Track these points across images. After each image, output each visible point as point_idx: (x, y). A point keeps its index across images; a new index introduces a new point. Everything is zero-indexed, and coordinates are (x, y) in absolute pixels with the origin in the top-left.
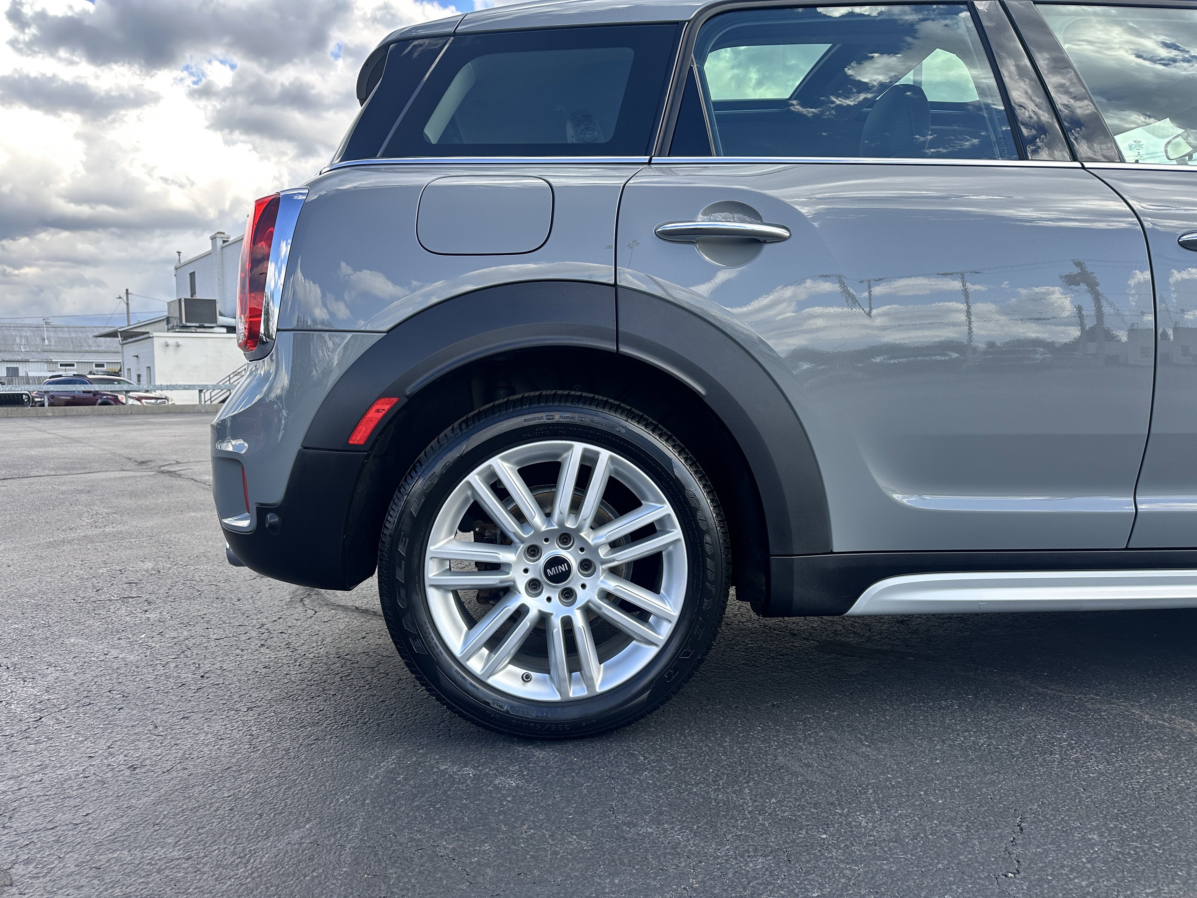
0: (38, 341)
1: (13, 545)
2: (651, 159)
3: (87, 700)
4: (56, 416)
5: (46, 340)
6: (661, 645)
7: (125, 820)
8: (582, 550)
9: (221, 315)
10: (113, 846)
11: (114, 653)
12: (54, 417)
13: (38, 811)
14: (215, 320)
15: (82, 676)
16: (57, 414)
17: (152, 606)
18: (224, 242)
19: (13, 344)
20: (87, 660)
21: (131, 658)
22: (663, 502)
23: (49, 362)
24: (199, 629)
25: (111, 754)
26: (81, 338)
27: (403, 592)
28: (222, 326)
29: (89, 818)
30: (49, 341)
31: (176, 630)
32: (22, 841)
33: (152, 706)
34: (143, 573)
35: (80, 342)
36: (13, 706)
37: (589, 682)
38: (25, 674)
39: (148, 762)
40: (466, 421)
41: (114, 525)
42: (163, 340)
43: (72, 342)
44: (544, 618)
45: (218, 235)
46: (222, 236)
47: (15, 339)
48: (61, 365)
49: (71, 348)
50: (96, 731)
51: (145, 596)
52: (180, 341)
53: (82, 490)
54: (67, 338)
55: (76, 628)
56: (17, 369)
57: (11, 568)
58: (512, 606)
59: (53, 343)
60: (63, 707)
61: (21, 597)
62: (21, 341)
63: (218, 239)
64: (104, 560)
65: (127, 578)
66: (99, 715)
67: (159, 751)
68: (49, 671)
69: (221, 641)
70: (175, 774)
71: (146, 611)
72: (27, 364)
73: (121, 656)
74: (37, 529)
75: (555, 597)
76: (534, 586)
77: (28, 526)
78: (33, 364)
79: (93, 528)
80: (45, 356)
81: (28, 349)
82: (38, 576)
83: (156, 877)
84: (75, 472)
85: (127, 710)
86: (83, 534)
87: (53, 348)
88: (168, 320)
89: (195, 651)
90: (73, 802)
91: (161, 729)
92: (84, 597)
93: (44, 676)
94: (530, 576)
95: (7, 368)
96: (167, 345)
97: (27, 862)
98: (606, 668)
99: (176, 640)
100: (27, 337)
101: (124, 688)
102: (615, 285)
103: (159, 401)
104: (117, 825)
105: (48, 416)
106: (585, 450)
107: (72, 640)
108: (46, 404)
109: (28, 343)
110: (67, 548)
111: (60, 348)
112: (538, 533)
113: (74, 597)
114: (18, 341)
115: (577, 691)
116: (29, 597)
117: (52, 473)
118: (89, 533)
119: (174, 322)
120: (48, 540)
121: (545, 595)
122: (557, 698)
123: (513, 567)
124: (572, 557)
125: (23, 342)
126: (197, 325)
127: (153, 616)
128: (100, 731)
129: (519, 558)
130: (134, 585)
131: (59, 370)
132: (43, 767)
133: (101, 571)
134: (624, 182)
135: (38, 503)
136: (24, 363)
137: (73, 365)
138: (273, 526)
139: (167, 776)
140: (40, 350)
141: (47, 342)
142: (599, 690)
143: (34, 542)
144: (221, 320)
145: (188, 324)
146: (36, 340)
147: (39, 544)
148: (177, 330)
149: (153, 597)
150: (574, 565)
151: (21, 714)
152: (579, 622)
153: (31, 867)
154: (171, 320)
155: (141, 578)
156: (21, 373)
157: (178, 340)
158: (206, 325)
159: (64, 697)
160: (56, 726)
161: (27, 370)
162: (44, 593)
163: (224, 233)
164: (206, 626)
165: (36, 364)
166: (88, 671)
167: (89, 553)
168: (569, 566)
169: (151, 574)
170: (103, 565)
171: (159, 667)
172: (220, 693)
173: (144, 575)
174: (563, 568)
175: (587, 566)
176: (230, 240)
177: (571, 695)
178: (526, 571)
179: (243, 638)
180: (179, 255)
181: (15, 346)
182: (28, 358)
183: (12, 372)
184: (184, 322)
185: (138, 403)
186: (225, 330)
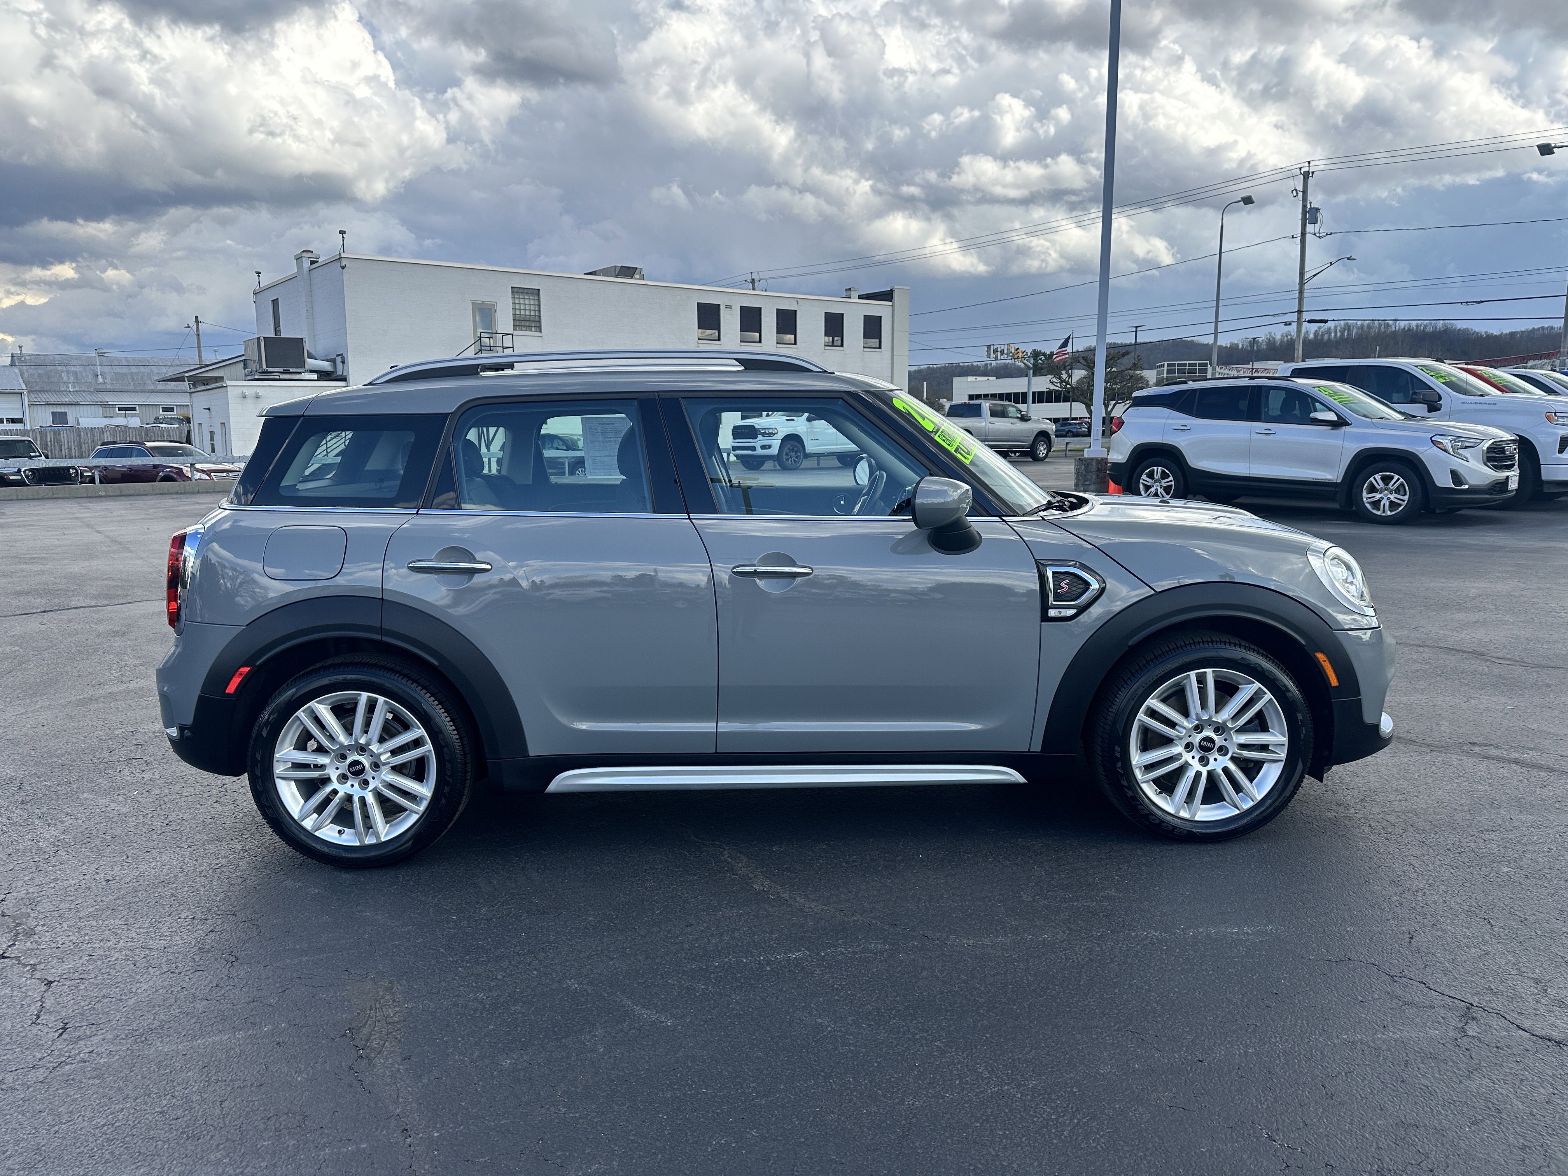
0: (90, 378)
1: (48, 703)
2: (418, 511)
3: (88, 840)
4: (110, 496)
5: (100, 377)
6: (421, 813)
7: (97, 907)
8: (372, 756)
9: (310, 356)
10: (88, 919)
11: (113, 806)
12: (108, 497)
13: (51, 902)
14: (303, 365)
15: (88, 823)
16: (111, 494)
17: (150, 767)
18: (312, 263)
19: (59, 382)
20: (93, 811)
21: (124, 810)
22: (420, 728)
23: (104, 405)
24: (177, 788)
25: (97, 873)
26: (143, 373)
27: (260, 781)
28: (312, 371)
29: (78, 906)
30: (104, 378)
31: (161, 788)
32: (41, 916)
33: (128, 844)
34: (151, 734)
35: (142, 378)
36: (40, 843)
37: (377, 835)
38: (50, 821)
39: (117, 878)
40: (295, 679)
41: (139, 680)
42: (239, 391)
43: (133, 380)
44: (349, 798)
45: (304, 255)
46: (309, 255)
47: (61, 376)
48: (120, 409)
49: (131, 387)
50: (91, 859)
51: (145, 758)
52: (261, 392)
53: (118, 632)
54: (125, 374)
55: (90, 785)
56: (65, 414)
57: (45, 728)
58: (328, 789)
59: (109, 381)
60: (72, 844)
61: (51, 757)
62: (68, 379)
63: (304, 259)
64: (121, 720)
65: (136, 739)
66: (95, 849)
67: (126, 872)
68: (66, 819)
69: (189, 798)
70: (131, 884)
71: (143, 771)
72: (77, 407)
73: (117, 809)
74: (70, 683)
75: (356, 785)
76: (343, 778)
77: (62, 680)
78: (85, 407)
79: (119, 683)
80: (99, 397)
81: (77, 389)
82: (67, 737)
83: (107, 932)
84: (116, 602)
85: (113, 846)
86: (109, 691)
87: (109, 386)
88: (244, 363)
89: (168, 806)
90: (71, 898)
91: (130, 858)
92: (100, 758)
93: (63, 822)
94: (339, 772)
95: (53, 413)
96: (244, 397)
97: (43, 925)
98: (390, 826)
99: (158, 796)
100: (75, 373)
101: (114, 831)
102: (382, 599)
104: (93, 909)
105: (101, 497)
106: (369, 697)
107: (85, 796)
108: (97, 481)
109: (77, 381)
110: (93, 706)
111: (118, 387)
112: (342, 746)
113: (91, 757)
114: (65, 378)
115: (370, 840)
116: (58, 757)
117: (93, 603)
118: (115, 689)
119: (253, 366)
120: (78, 697)
121: (349, 783)
122: (358, 844)
123: (327, 767)
124: (366, 761)
125: (72, 379)
126: (281, 370)
127: (147, 776)
128: (93, 859)
129: (332, 761)
130: (140, 747)
131: (118, 416)
132: (56, 879)
133: (117, 732)
134: (398, 526)
135: (74, 650)
136: (74, 407)
137: (134, 409)
138: (187, 738)
139: (126, 886)
140: (92, 389)
141: (100, 379)
142: (383, 839)
143: (67, 700)
144: (310, 363)
145: (270, 370)
146: (87, 377)
147: (70, 702)
148: (257, 377)
149: (152, 759)
150: (367, 765)
151: (45, 848)
152: (370, 799)
153: (45, 928)
154: (250, 363)
155: (147, 740)
156: (71, 421)
157: (258, 390)
158: (291, 370)
159: (74, 838)
160: (67, 856)
161: (78, 416)
162: (70, 754)
163: (312, 252)
164: (183, 784)
165: (89, 407)
166: (92, 819)
167: (111, 713)
168: (363, 765)
169: (156, 736)
170: (120, 727)
171: (141, 817)
172: (175, 836)
173: (150, 737)
174: (359, 767)
175: (376, 766)
176: (320, 260)
177: (366, 842)
178: (337, 769)
179: (206, 795)
180: (259, 276)
181: (61, 385)
182: (78, 399)
183: (60, 418)
184: (264, 367)
185: (207, 478)
186: (315, 376)
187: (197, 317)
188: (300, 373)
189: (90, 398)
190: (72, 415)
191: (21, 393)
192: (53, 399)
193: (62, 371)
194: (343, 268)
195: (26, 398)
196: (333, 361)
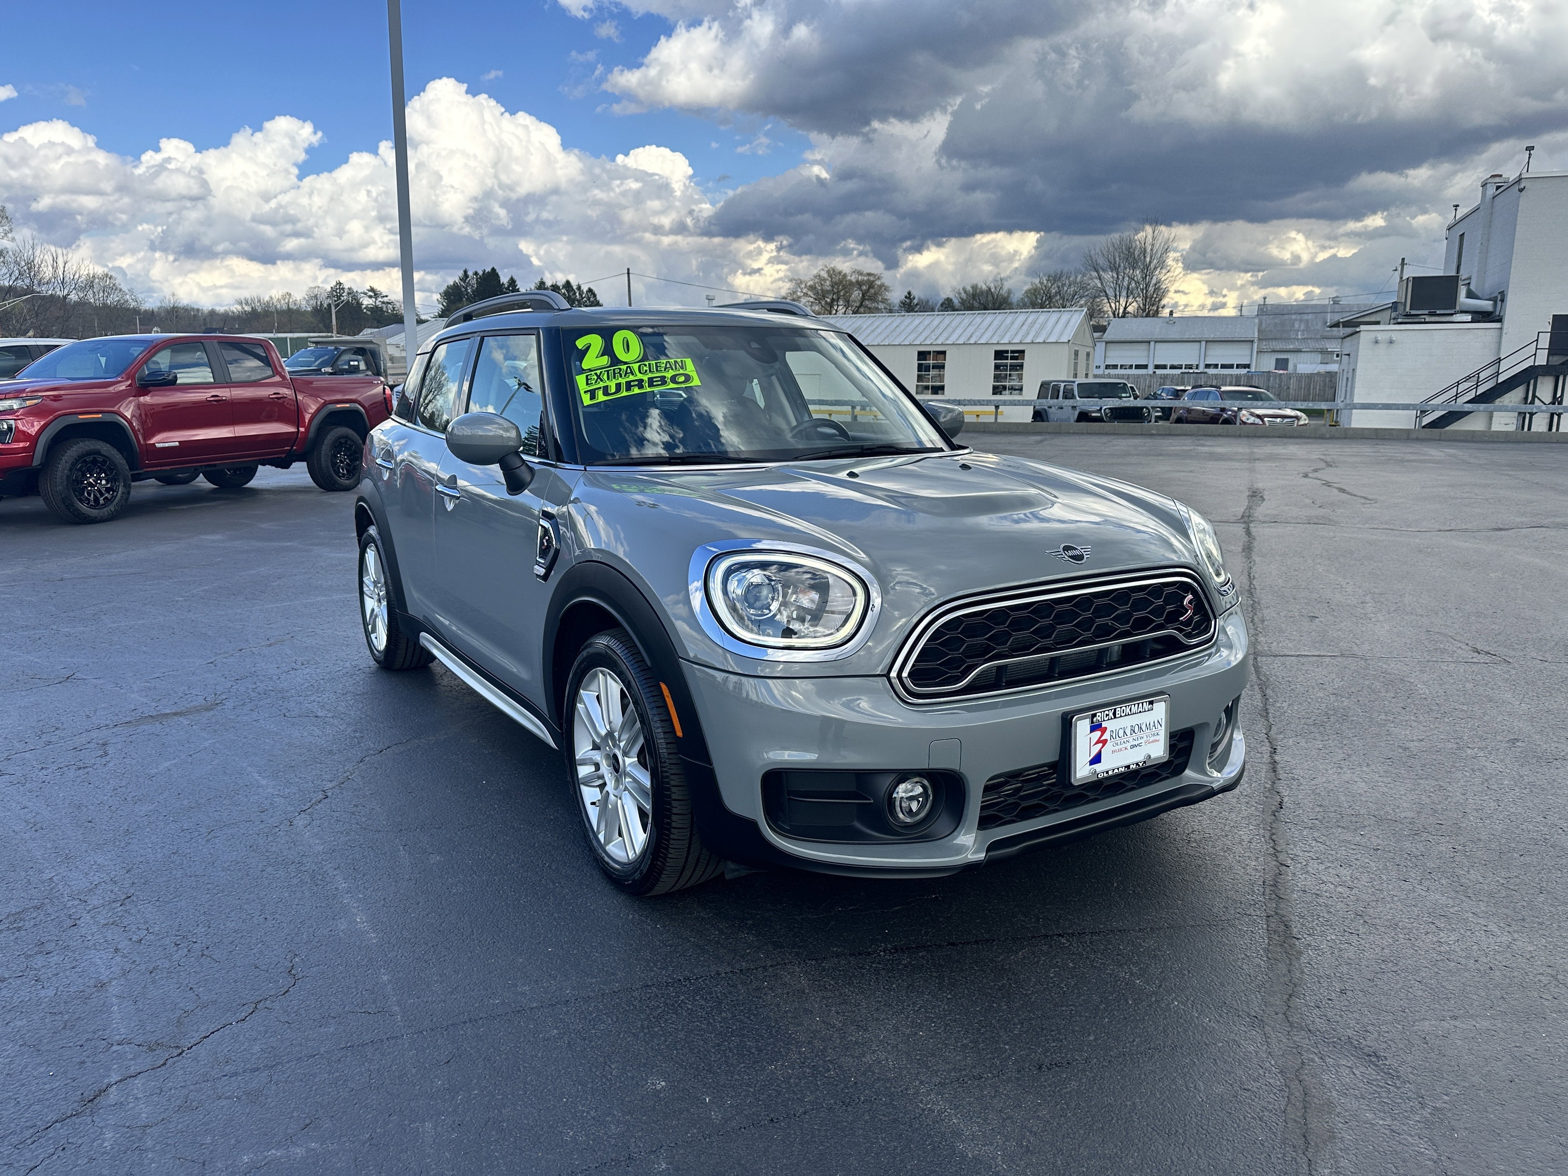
0: (1320, 326)
5: (1329, 324)
9: (1466, 296)
14: (1455, 305)
18: (1497, 188)
19: (1291, 331)
23: (1324, 352)
28: (1462, 312)
42: (1372, 336)
45: (1492, 180)
46: (1497, 180)
47: (1293, 325)
52: (1395, 336)
56: (1287, 360)
63: (1493, 185)
72: (1300, 353)
78: (1306, 354)
80: (1318, 345)
81: (1305, 336)
88: (1395, 306)
95: (1277, 359)
96: (1377, 342)
100: (1307, 321)
103: (1286, 420)
105: (1153, 435)
109: (1307, 329)
114: (1297, 325)
119: (1402, 310)
125: (1302, 327)
126: (1427, 312)
136: (1294, 354)
140: (1318, 337)
144: (1465, 302)
145: (1413, 312)
146: (1317, 324)
148: (1399, 320)
156: (1290, 366)
157: (1390, 334)
158: (1438, 312)
161: (1297, 363)
163: (1501, 176)
165: (1309, 354)
176: (1504, 185)
180: (1456, 210)
181: (1292, 333)
182: (1302, 347)
183: (1282, 364)
184: (1408, 309)
185: (1261, 423)
186: (1469, 318)
187: (1403, 259)
188: (1452, 314)
189: (1313, 345)
190: (1292, 359)
191: (1252, 341)
192: (1279, 346)
193: (1296, 320)
194: (1521, 190)
195: (1255, 345)
196: (1494, 300)
